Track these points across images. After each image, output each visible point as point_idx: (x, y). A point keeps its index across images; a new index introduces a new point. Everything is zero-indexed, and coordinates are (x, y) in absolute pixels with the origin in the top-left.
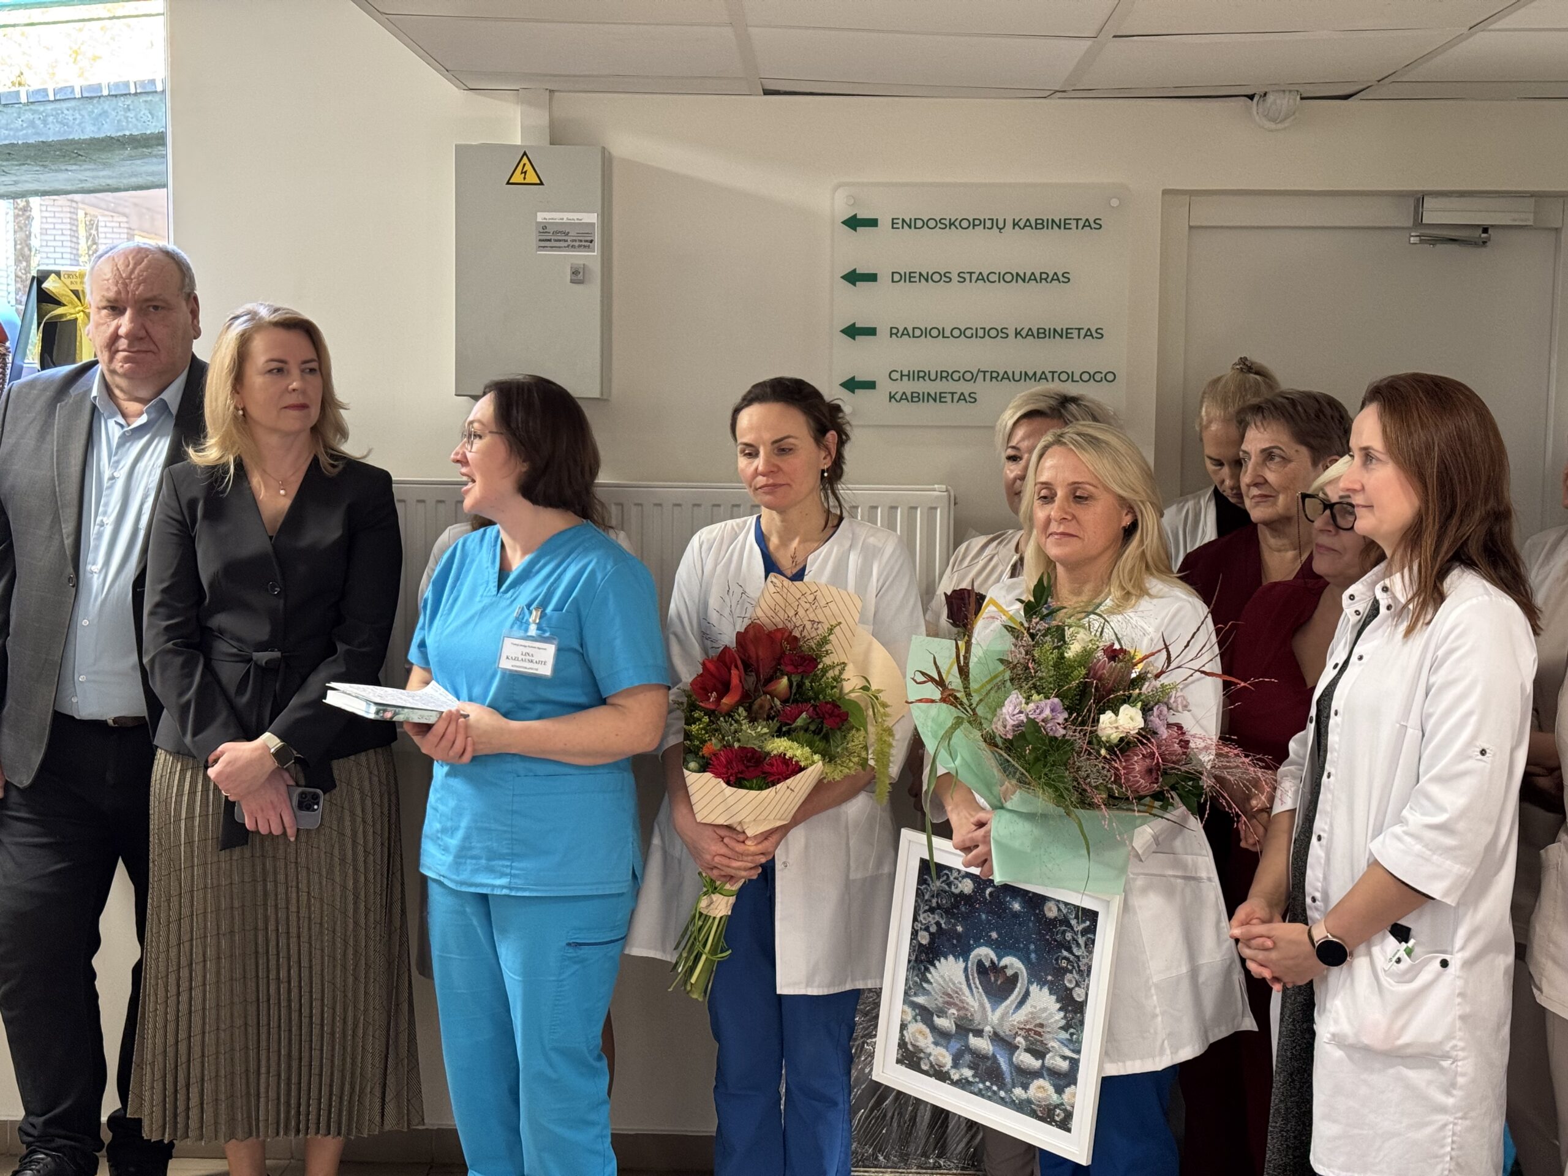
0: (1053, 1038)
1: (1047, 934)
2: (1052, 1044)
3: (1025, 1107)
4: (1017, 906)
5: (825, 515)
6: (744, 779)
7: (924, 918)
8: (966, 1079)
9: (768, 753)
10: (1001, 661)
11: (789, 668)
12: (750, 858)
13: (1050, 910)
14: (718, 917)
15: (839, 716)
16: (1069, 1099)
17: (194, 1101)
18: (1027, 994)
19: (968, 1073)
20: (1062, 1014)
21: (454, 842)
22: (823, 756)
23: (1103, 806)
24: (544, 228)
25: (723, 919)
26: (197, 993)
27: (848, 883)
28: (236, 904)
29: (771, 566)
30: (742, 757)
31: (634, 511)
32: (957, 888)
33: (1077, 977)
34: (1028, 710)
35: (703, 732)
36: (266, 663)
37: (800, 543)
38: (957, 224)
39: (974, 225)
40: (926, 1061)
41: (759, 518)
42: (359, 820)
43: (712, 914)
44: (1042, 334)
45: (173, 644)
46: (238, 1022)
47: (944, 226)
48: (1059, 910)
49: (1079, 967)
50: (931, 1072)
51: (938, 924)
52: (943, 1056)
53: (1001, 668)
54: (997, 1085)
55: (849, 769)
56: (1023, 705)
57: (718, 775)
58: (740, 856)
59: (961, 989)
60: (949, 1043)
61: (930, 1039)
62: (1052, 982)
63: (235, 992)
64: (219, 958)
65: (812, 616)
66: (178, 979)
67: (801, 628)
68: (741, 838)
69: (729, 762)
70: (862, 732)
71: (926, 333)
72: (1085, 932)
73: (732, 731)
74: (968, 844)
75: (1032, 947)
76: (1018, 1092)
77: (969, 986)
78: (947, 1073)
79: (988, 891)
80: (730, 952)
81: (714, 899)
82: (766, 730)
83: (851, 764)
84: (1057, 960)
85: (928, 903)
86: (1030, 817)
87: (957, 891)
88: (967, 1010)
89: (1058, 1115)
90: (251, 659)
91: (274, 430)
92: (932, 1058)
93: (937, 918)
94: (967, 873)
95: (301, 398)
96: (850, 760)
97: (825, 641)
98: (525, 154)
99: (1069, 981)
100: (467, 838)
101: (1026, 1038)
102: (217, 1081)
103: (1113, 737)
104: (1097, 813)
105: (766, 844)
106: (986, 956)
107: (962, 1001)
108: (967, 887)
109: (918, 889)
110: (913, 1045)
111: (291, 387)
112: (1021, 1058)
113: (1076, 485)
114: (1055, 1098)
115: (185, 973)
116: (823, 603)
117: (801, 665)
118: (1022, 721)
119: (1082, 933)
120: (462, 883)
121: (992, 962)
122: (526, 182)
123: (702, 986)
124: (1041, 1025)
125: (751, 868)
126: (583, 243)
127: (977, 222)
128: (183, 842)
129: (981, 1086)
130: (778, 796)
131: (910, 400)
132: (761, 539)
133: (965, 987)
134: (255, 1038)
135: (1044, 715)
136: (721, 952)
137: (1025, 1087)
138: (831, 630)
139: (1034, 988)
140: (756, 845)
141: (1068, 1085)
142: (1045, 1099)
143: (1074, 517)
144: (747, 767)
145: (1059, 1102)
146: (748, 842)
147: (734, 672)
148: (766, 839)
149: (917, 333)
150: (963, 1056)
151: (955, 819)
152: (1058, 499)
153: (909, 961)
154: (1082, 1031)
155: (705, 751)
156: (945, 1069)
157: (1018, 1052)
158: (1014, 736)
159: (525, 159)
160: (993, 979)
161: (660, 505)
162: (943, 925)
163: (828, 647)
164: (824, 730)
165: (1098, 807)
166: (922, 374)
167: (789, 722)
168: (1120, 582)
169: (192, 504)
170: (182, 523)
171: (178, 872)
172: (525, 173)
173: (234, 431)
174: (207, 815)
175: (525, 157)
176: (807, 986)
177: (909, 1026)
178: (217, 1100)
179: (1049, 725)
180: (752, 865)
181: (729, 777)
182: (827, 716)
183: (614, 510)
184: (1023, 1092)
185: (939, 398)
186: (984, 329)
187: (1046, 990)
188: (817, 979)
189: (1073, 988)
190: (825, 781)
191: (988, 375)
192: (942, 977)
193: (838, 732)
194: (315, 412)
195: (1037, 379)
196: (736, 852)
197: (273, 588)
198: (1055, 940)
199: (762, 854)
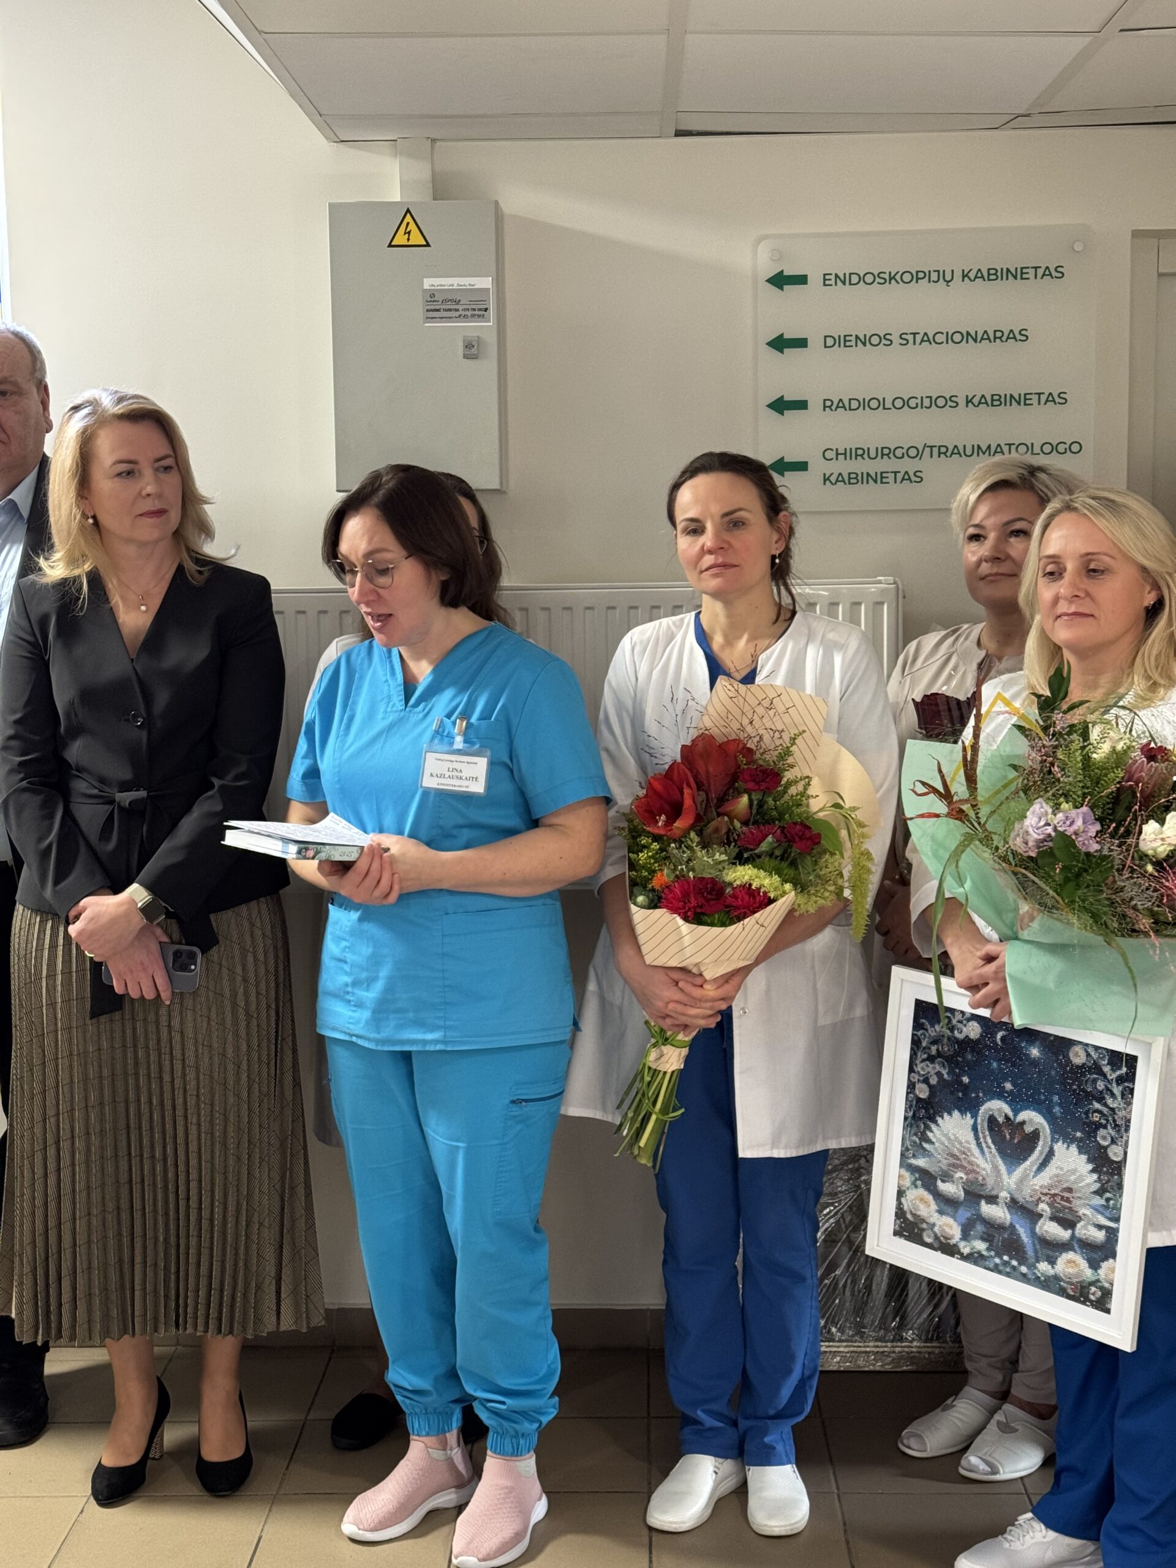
0: (1085, 1205)
1: (1073, 1084)
2: (1083, 1211)
3: (1052, 1285)
4: (1035, 1052)
5: (776, 609)
6: (704, 914)
7: (923, 1069)
8: (979, 1252)
9: (730, 884)
10: (1015, 767)
11: (751, 785)
12: (708, 1005)
13: (1077, 1055)
14: (670, 1071)
15: (810, 838)
16: (1106, 1275)
17: (66, 1297)
18: (1051, 1154)
19: (981, 1246)
20: (1095, 1176)
21: (371, 995)
22: (795, 885)
23: (1151, 933)
24: (431, 295)
25: (675, 1074)
26: (65, 1174)
27: (816, 1031)
28: (106, 1072)
29: (716, 669)
30: (700, 889)
31: (542, 616)
32: (961, 1032)
33: (1113, 1133)
34: (1056, 822)
35: (652, 861)
36: (130, 803)
37: (748, 641)
38: (898, 277)
39: (918, 279)
40: (930, 1232)
41: (698, 615)
42: (239, 979)
43: (662, 1068)
44: (996, 401)
45: (28, 783)
46: (111, 1206)
47: (883, 281)
48: (1088, 1055)
49: (1114, 1121)
50: (936, 1245)
51: (939, 1074)
52: (950, 1227)
53: (1013, 774)
54: (1017, 1260)
55: (825, 899)
56: (1050, 816)
57: (674, 910)
58: (696, 1002)
59: (969, 1150)
60: (956, 1212)
61: (934, 1206)
62: (1080, 1140)
63: (105, 1172)
64: (88, 1134)
65: (769, 725)
66: (45, 1159)
67: (758, 738)
68: (699, 981)
69: (686, 895)
70: (838, 857)
71: (864, 404)
72: (1120, 1080)
73: (685, 860)
74: (975, 983)
75: (1056, 1098)
76: (1043, 1267)
77: (979, 1145)
78: (955, 1245)
79: (999, 1035)
80: (682, 1111)
81: (665, 1052)
82: (724, 857)
83: (827, 894)
84: (1087, 1113)
85: (927, 1050)
86: (1056, 949)
87: (961, 1036)
88: (978, 1173)
89: (1093, 1294)
90: (115, 801)
91: (129, 541)
92: (936, 1229)
93: (938, 1068)
94: (972, 1015)
95: (156, 502)
96: (826, 890)
97: (787, 752)
98: (408, 211)
99: (1103, 1137)
100: (389, 989)
101: (1050, 1205)
102: (90, 1273)
103: (1161, 849)
104: (1142, 940)
105: (728, 988)
106: (1000, 1110)
107: (971, 1163)
108: (973, 1031)
109: (913, 1035)
110: (914, 1215)
111: (144, 493)
112: (1046, 1228)
113: (1090, 557)
114: (1088, 1273)
115: (51, 1152)
116: (781, 708)
117: (763, 781)
118: (1049, 835)
119: (1117, 1081)
120: (384, 1042)
121: (1007, 1117)
122: (410, 243)
123: (650, 1151)
124: (1070, 1190)
125: (710, 1016)
126: (477, 312)
127: (921, 275)
128: (44, 1004)
129: (997, 1260)
130: (744, 934)
131: (847, 482)
132: (703, 638)
133: (973, 1146)
134: (129, 1223)
135: (1075, 827)
136: (673, 1112)
137: (1052, 1262)
138: (795, 739)
139: (1059, 1147)
140: (716, 988)
141: (1106, 1259)
142: (1078, 1275)
143: (1088, 594)
144: (708, 901)
145: (1093, 1278)
146: (706, 986)
147: (687, 791)
148: (727, 982)
149: (854, 404)
150: (974, 1227)
151: (955, 954)
152: (1067, 576)
153: (906, 1118)
154: (1121, 1196)
155: (655, 883)
156: (953, 1242)
157: (1042, 1220)
158: (1039, 853)
159: (408, 218)
160: (1008, 1137)
161: (569, 609)
162: (946, 1076)
163: (790, 760)
164: (793, 855)
165: (1146, 934)
166: (860, 452)
167: (752, 847)
168: (1146, 671)
169: (44, 621)
170: (34, 645)
171: (41, 1038)
172: (409, 233)
173: (82, 542)
174: (70, 972)
175: (408, 215)
176: (772, 1148)
177: (908, 1193)
178: (90, 1294)
179: (1080, 839)
180: (710, 1012)
181: (686, 913)
182: (797, 839)
183: (518, 616)
184: (1050, 1267)
185: (880, 478)
186: (931, 397)
187: (1074, 1149)
188: (784, 1140)
189: (1108, 1146)
190: (797, 914)
191: (935, 450)
192: (946, 1135)
193: (809, 858)
194: (175, 516)
195: (992, 453)
196: (693, 998)
197: (135, 717)
198: (1084, 1091)
199: (722, 999)
